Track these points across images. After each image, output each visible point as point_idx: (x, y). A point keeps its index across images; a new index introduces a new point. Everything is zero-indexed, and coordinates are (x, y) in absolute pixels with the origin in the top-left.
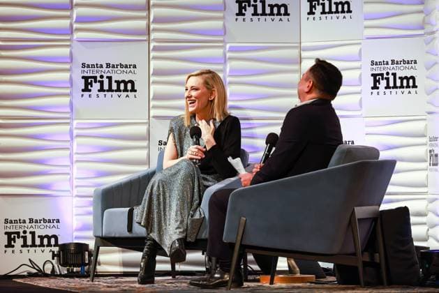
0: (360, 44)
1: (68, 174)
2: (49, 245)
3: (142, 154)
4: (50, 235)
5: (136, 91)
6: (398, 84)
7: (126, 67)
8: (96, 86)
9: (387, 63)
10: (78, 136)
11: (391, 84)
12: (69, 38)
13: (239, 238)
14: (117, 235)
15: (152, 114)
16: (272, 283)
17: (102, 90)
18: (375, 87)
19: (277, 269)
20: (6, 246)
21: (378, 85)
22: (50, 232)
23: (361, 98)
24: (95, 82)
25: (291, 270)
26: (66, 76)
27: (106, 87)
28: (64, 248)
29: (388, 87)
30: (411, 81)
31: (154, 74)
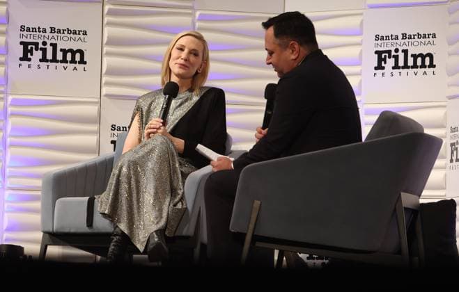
0: (361, 14)
3: (91, 140)
5: (85, 63)
6: (410, 63)
7: (75, 33)
8: (38, 55)
9: (397, 38)
10: (13, 115)
11: (401, 63)
13: (251, 226)
14: (73, 231)
15: (103, 93)
17: (44, 59)
18: (379, 67)
23: (361, 81)
24: (37, 49)
26: (2, 40)
27: (49, 56)
29: (396, 67)
30: (427, 59)
31: (108, 44)
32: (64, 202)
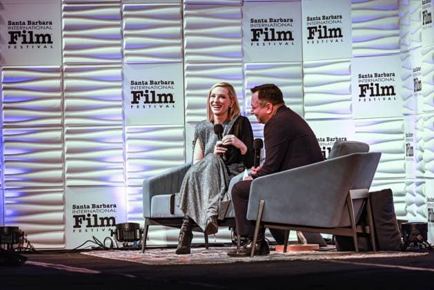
0: (350, 61)
1: (122, 169)
2: (108, 225)
3: (180, 152)
4: (109, 217)
5: (174, 102)
6: (381, 92)
7: (166, 83)
8: (143, 99)
9: (372, 76)
10: (129, 139)
11: (375, 93)
12: (120, 61)
13: (259, 216)
14: (162, 216)
15: (186, 121)
16: (285, 251)
17: (147, 102)
18: (362, 95)
19: (289, 240)
20: (74, 227)
21: (364, 93)
22: (109, 215)
23: (351, 104)
24: (142, 96)
25: (300, 241)
26: (119, 91)
27: (150, 99)
28: (120, 227)
29: (372, 95)
30: (390, 90)
31: (188, 89)
32: (157, 198)
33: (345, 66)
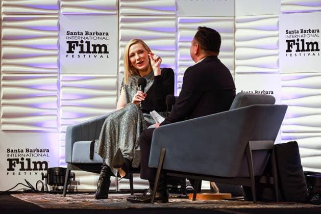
0: (278, 17)
1: (56, 115)
2: (41, 169)
3: (112, 100)
4: (42, 161)
5: (108, 53)
6: (306, 48)
7: (101, 34)
8: (78, 49)
9: (298, 32)
10: (64, 86)
11: (301, 48)
12: (57, 12)
13: (160, 164)
14: (83, 162)
15: (120, 71)
16: (194, 199)
17: (82, 52)
18: (289, 51)
19: (202, 189)
20: (8, 170)
21: (291, 49)
22: (42, 159)
23: (278, 59)
24: (77, 46)
25: (212, 190)
26: (55, 41)
27: (85, 49)
28: (51, 171)
29: (298, 50)
30: (315, 45)
31: (121, 40)
32: (78, 144)
33: (273, 22)
